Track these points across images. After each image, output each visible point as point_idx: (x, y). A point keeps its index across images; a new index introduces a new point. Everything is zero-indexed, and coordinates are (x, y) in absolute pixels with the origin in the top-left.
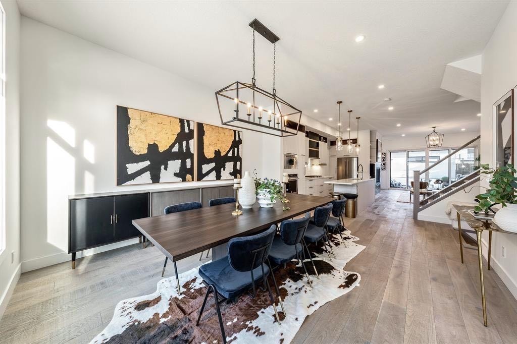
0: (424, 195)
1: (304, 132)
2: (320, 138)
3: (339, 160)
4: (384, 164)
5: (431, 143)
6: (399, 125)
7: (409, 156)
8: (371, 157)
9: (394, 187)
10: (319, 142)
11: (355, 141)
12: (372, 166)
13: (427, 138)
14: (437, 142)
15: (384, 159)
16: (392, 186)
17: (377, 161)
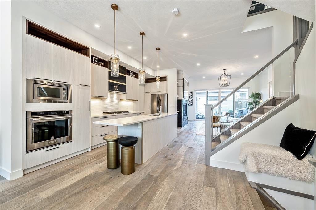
0: (218, 128)
1: (89, 56)
2: (128, 72)
3: (153, 96)
4: (192, 101)
5: (223, 82)
6: (198, 64)
7: (208, 96)
8: (178, 94)
9: (198, 119)
10: (127, 76)
11: (164, 79)
12: (179, 102)
13: (220, 79)
14: (226, 82)
15: (191, 97)
16: (197, 118)
17: (183, 98)
